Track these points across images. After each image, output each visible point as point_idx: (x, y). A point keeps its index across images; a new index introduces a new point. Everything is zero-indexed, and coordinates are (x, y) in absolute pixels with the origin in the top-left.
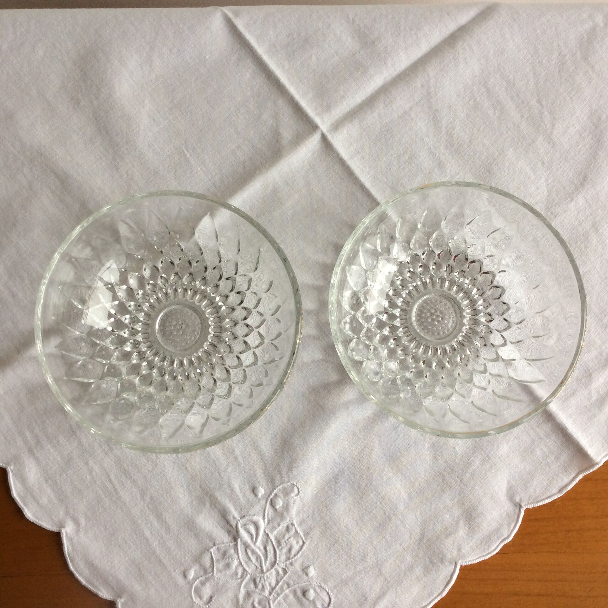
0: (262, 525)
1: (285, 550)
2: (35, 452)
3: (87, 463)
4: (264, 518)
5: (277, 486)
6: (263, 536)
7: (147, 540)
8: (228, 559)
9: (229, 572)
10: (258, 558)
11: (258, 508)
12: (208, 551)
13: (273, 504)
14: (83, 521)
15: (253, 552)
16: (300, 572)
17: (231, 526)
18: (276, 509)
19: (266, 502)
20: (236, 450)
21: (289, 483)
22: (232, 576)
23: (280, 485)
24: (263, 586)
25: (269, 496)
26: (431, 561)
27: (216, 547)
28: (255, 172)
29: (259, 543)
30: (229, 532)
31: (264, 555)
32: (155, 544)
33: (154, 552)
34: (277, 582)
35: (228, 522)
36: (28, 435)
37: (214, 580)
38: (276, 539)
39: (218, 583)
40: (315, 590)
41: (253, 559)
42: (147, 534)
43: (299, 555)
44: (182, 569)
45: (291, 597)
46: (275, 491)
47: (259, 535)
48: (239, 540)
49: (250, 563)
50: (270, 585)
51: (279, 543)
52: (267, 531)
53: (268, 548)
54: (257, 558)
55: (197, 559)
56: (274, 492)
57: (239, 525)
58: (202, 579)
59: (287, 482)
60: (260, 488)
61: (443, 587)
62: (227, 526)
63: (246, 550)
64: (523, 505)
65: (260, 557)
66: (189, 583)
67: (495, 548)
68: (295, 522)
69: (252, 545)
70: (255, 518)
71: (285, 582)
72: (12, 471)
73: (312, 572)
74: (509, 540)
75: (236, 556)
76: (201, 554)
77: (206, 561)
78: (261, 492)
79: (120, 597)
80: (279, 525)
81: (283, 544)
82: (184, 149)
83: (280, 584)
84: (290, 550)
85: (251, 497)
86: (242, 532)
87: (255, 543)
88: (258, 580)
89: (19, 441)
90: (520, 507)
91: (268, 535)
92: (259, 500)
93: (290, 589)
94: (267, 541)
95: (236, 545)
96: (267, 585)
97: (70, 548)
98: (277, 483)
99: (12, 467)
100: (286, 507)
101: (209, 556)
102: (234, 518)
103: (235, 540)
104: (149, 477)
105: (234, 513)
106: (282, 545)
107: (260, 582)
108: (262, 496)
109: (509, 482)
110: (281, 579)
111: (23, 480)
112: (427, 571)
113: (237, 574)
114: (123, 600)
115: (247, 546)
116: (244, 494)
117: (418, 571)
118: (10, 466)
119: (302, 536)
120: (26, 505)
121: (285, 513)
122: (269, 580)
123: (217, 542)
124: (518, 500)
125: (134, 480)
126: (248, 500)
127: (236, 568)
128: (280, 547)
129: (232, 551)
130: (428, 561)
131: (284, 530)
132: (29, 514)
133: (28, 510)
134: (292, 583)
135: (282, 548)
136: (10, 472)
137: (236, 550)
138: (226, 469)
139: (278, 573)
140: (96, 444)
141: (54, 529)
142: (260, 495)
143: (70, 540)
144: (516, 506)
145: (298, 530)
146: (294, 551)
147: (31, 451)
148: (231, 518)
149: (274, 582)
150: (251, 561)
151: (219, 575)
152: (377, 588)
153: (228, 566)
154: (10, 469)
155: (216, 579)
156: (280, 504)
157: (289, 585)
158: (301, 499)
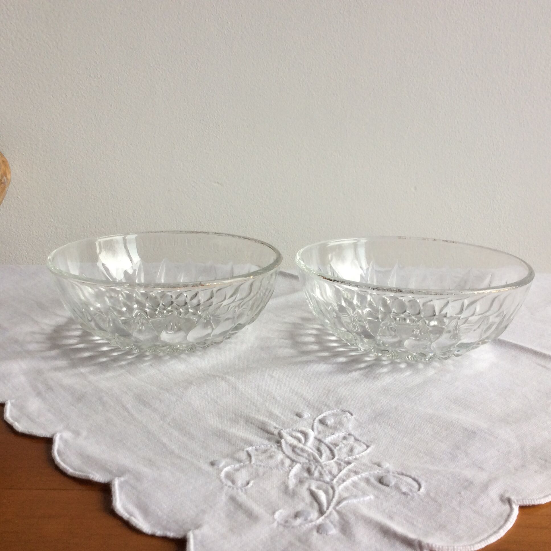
0: (312, 434)
1: (344, 450)
4: (313, 430)
5: (325, 412)
6: (314, 441)
8: (271, 454)
9: (272, 463)
10: (310, 454)
11: (304, 423)
12: (243, 450)
13: (322, 422)
15: (303, 450)
16: (370, 464)
17: (272, 434)
18: (327, 425)
19: (314, 421)
20: (274, 393)
22: (277, 466)
23: (328, 411)
24: (321, 474)
25: (316, 417)
27: (254, 447)
29: (309, 444)
30: (269, 439)
31: (317, 453)
34: (340, 470)
35: (268, 432)
37: (252, 467)
38: (331, 442)
39: (257, 470)
40: (394, 476)
41: (304, 455)
42: (165, 440)
43: (364, 454)
44: (209, 460)
45: (363, 484)
46: (323, 415)
47: (308, 438)
48: (283, 441)
49: (299, 457)
50: (330, 472)
51: (335, 445)
52: (319, 438)
53: (322, 449)
57: (282, 432)
60: (305, 412)
62: (267, 435)
65: (313, 454)
66: (218, 469)
68: (352, 433)
69: (301, 446)
70: (302, 429)
71: (350, 471)
73: (387, 465)
76: (234, 452)
77: (241, 456)
78: (307, 415)
79: (119, 476)
80: (333, 434)
81: (342, 446)
83: (344, 472)
84: (351, 451)
85: (296, 418)
87: (304, 444)
88: (313, 468)
91: (320, 440)
92: (305, 419)
93: (359, 476)
94: (319, 444)
95: (280, 446)
96: (327, 472)
97: (62, 446)
98: (324, 410)
100: (339, 422)
101: (245, 453)
102: (275, 428)
103: (278, 442)
105: (275, 425)
106: (340, 446)
107: (315, 469)
108: (308, 417)
110: (344, 468)
111: (21, 409)
113: (282, 463)
114: (122, 479)
115: (294, 448)
116: (286, 416)
119: (365, 442)
120: (18, 422)
121: (338, 426)
122: (328, 468)
123: (254, 444)
126: (292, 418)
127: (282, 460)
128: (338, 448)
129: (275, 450)
131: (340, 438)
134: (360, 471)
135: (340, 449)
137: (280, 449)
139: (339, 465)
142: (305, 417)
143: (65, 441)
145: (358, 438)
146: (356, 451)
148: (271, 429)
149: (335, 471)
150: (301, 456)
155: (255, 466)
156: (331, 422)
157: (356, 473)
158: (356, 419)
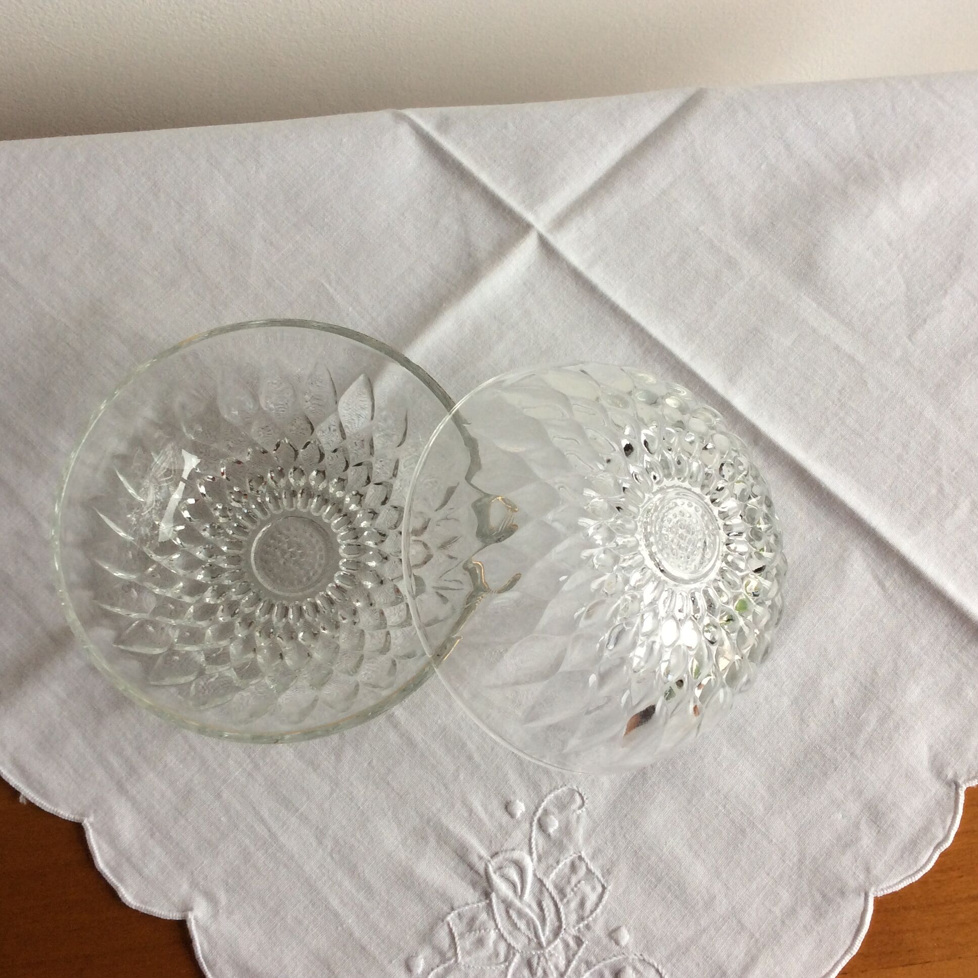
0: (530, 865)
1: (574, 905)
2: (129, 787)
3: (219, 796)
4: (531, 853)
5: (546, 796)
6: (533, 884)
7: (336, 915)
8: (480, 931)
9: (484, 953)
10: (530, 923)
11: (518, 836)
12: (443, 921)
13: (542, 827)
14: (222, 897)
15: (521, 914)
16: (605, 940)
17: (477, 872)
18: (549, 835)
19: (531, 826)
20: (469, 743)
21: (564, 789)
22: (490, 958)
23: (550, 793)
24: (545, 972)
25: (534, 813)
26: (824, 896)
27: (456, 912)
28: (441, 305)
29: (527, 896)
30: (474, 885)
31: (539, 918)
32: (351, 921)
33: (351, 935)
34: (569, 962)
35: (471, 867)
36: (115, 762)
37: (460, 970)
38: (556, 887)
40: (635, 969)
41: (522, 925)
42: (335, 903)
43: (598, 911)
44: (403, 956)
46: (543, 805)
47: (526, 882)
48: (493, 896)
49: (516, 932)
50: (557, 968)
51: (562, 892)
52: (540, 875)
53: (544, 904)
54: (528, 924)
55: (427, 937)
56: (542, 807)
57: (491, 869)
58: (440, 969)
59: (561, 787)
60: (518, 801)
61: (851, 938)
62: (470, 874)
63: (507, 912)
64: (960, 782)
65: (533, 922)
67: (927, 860)
68: (583, 854)
69: (517, 902)
70: (516, 855)
71: (580, 961)
72: (91, 824)
73: (626, 937)
74: (947, 845)
75: (492, 923)
76: (432, 929)
77: (443, 937)
78: (520, 808)
80: (558, 863)
81: (570, 895)
82: (323, 281)
83: (574, 964)
84: (582, 904)
85: (505, 818)
86: (496, 879)
87: (521, 897)
88: (535, 961)
89: (100, 774)
90: (957, 786)
91: (541, 881)
92: (519, 822)
93: (592, 970)
94: (541, 892)
95: (490, 905)
96: (552, 967)
97: (206, 946)
98: (545, 790)
99: (92, 819)
100: (566, 830)
101: (447, 930)
102: (481, 858)
103: (487, 895)
104: (326, 805)
105: (478, 849)
106: (568, 896)
107: (538, 964)
108: (523, 815)
109: (931, 747)
110: (574, 955)
111: (112, 839)
112: (819, 913)
113: (497, 955)
115: (508, 906)
116: (491, 816)
117: (805, 914)
118: (88, 817)
119: (600, 876)
120: (121, 880)
121: (565, 841)
122: (554, 959)
123: (456, 905)
124: (950, 775)
125: (302, 814)
126: (501, 825)
127: (496, 944)
128: (565, 900)
129: (484, 916)
130: (818, 897)
131: (567, 870)
132: (129, 897)
133: (126, 888)
134: (593, 959)
135: (568, 902)
136: (89, 828)
137: (491, 914)
138: (456, 777)
139: (567, 945)
140: (231, 762)
141: (175, 916)
142: (518, 814)
143: (205, 930)
144: (950, 786)
145: (592, 867)
146: (589, 905)
147: (121, 788)
148: (474, 859)
149: (562, 963)
150: (519, 929)
151: (468, 959)
152: (740, 952)
153: (480, 942)
154: (89, 822)
155: (463, 968)
156: (554, 826)
157: (589, 965)
158: (588, 813)
